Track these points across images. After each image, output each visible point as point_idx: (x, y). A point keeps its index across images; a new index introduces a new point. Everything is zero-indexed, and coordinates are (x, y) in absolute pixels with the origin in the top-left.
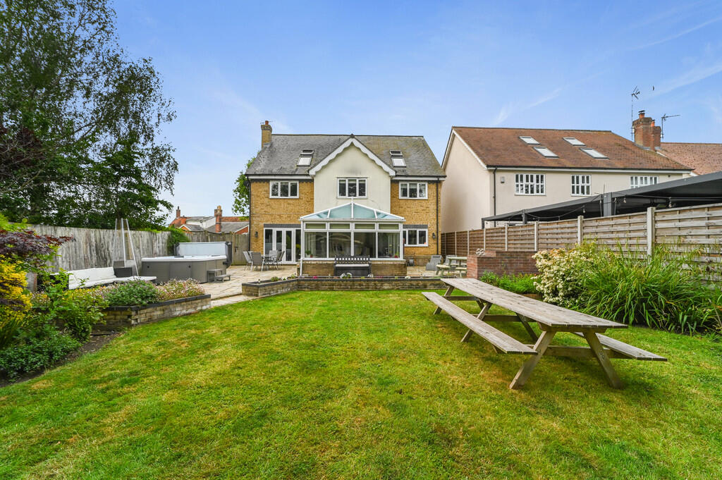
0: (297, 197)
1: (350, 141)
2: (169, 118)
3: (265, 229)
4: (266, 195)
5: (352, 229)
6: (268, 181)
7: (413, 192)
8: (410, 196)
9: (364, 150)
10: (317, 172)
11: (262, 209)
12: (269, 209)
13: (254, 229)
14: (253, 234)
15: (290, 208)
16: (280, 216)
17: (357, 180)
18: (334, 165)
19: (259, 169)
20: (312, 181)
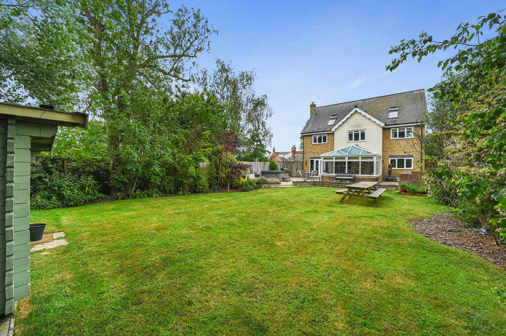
0: (327, 143)
1: (355, 109)
2: (271, 115)
4: (311, 143)
5: (347, 160)
6: (312, 135)
7: (402, 135)
8: (399, 137)
9: (364, 113)
10: (336, 129)
11: (309, 150)
12: (312, 150)
13: (305, 160)
14: (305, 162)
15: (323, 148)
17: (360, 131)
18: (346, 124)
19: (307, 130)
20: (333, 133)
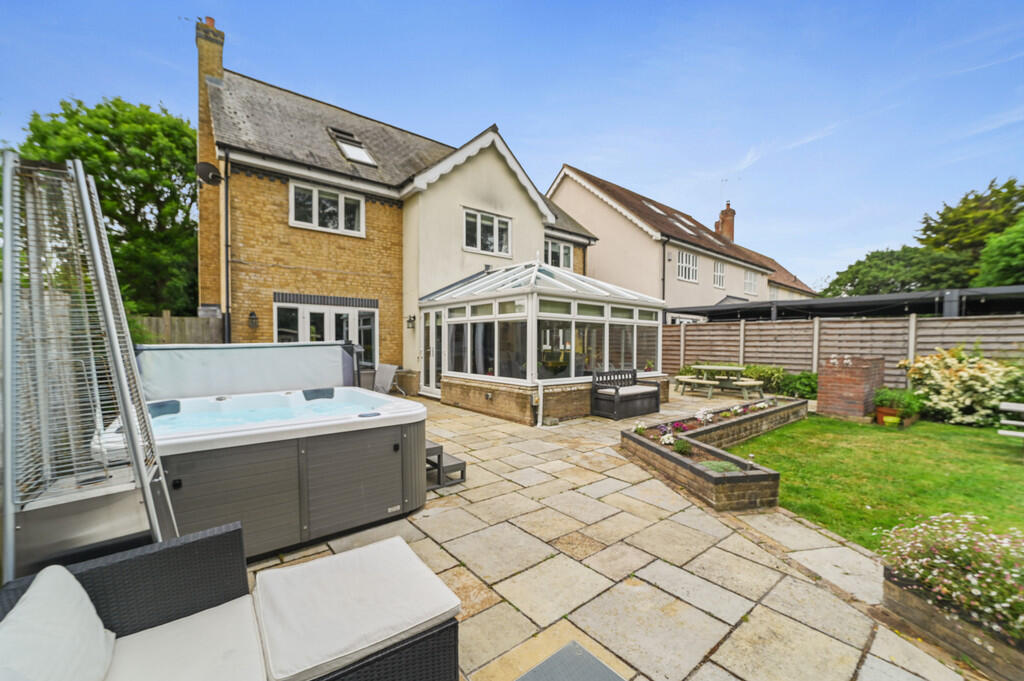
0: (362, 234)
1: (490, 137)
3: (276, 306)
4: (280, 216)
6: (284, 178)
10: (428, 186)
11: (265, 251)
12: (286, 254)
13: (245, 305)
15: (345, 258)
16: (318, 274)
17: (496, 220)
18: (457, 180)
